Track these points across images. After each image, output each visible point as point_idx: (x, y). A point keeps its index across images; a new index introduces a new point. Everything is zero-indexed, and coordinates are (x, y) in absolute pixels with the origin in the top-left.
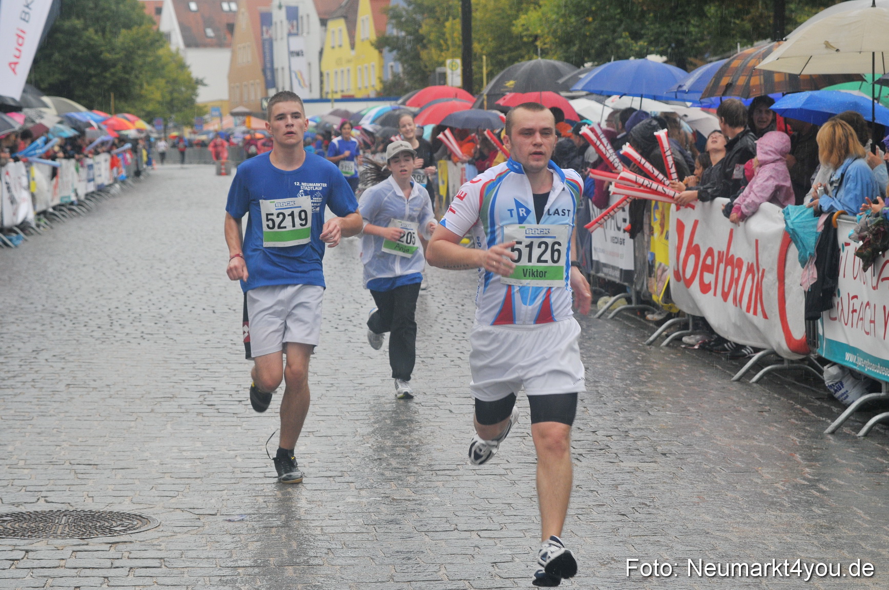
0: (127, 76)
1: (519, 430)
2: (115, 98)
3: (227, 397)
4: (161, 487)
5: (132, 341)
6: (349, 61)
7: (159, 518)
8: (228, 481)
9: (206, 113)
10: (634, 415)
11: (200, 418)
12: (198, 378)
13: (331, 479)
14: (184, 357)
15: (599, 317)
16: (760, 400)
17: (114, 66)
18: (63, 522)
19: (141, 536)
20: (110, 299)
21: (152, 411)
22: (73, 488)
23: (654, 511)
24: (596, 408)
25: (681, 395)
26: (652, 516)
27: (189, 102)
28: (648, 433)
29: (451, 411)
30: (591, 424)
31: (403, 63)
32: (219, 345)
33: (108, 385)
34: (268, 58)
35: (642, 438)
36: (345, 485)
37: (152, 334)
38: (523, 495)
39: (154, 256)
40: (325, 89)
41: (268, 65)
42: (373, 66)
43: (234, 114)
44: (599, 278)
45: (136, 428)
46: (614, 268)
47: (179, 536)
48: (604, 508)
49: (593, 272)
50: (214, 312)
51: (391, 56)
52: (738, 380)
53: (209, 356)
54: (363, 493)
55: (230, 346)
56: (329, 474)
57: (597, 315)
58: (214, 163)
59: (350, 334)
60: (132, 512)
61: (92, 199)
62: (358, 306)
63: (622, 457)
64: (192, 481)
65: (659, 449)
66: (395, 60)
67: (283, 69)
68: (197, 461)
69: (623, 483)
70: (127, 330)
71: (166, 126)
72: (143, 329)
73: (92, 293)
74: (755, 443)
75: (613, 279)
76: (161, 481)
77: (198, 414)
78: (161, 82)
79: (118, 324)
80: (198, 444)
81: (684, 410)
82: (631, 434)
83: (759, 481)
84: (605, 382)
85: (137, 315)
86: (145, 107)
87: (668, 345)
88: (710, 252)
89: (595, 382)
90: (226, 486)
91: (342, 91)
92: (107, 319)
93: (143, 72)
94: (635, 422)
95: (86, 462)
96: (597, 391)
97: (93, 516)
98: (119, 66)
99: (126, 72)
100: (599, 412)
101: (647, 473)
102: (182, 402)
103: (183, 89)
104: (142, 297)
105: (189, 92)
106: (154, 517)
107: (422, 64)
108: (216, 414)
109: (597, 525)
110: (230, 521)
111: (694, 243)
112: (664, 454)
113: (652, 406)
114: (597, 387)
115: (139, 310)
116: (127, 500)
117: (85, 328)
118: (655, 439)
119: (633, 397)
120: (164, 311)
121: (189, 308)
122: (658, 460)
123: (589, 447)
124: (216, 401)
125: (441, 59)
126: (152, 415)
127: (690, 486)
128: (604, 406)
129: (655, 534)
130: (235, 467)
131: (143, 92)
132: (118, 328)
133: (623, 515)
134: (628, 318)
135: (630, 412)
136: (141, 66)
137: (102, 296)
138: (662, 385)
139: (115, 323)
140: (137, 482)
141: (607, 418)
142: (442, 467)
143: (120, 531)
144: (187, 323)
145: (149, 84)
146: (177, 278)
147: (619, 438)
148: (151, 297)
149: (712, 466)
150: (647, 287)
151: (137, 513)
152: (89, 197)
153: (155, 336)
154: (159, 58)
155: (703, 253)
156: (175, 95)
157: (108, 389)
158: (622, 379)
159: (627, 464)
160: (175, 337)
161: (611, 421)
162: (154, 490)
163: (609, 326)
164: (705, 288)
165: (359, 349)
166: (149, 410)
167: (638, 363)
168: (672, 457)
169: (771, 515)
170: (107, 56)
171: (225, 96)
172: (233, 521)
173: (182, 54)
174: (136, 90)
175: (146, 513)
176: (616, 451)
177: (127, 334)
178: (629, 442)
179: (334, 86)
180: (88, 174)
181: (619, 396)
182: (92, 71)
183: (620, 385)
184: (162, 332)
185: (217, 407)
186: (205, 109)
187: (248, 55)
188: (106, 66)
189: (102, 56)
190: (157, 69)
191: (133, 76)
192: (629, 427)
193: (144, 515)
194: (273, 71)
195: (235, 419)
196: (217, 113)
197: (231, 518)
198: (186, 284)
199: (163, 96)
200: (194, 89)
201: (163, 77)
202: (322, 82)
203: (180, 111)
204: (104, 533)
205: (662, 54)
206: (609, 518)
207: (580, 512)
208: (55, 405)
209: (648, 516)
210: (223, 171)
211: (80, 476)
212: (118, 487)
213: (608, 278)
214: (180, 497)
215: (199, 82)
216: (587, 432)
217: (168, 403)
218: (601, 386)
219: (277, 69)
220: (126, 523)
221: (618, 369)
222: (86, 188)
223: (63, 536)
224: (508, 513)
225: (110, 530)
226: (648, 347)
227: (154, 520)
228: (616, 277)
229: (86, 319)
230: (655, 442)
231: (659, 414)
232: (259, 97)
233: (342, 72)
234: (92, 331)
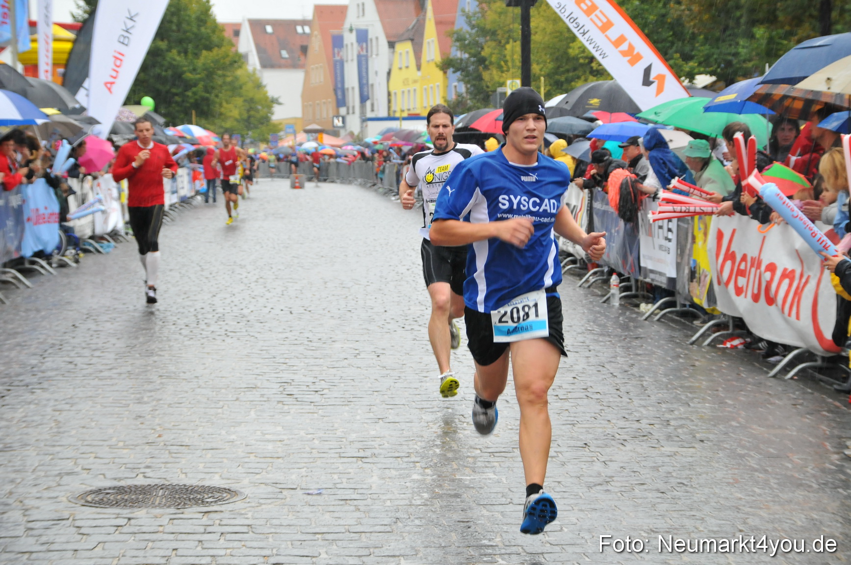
0: (207, 95)
1: (570, 418)
2: (197, 116)
3: (305, 388)
4: (246, 465)
5: (217, 338)
6: (415, 81)
7: (246, 491)
8: (306, 460)
9: (280, 130)
10: (675, 406)
11: (280, 405)
12: (278, 371)
13: (399, 459)
14: (264, 352)
15: (646, 319)
16: (794, 393)
17: (195, 85)
18: (160, 494)
19: (230, 507)
20: (196, 300)
21: (237, 399)
22: (168, 465)
23: (691, 490)
24: (640, 399)
25: (720, 389)
26: (689, 494)
27: (265, 120)
28: (688, 422)
29: (507, 401)
30: (635, 413)
31: (466, 83)
32: (296, 342)
33: (197, 377)
34: (339, 79)
35: (681, 426)
36: (411, 465)
37: (235, 332)
38: (572, 474)
39: (235, 262)
40: (393, 108)
41: (339, 85)
42: (438, 86)
43: (308, 132)
44: (647, 283)
45: (223, 414)
46: (661, 274)
47: (263, 506)
48: (645, 487)
49: (641, 278)
50: (291, 313)
51: (454, 77)
52: (774, 376)
53: (287, 352)
54: (428, 471)
55: (307, 343)
56: (397, 455)
57: (644, 317)
58: (288, 177)
59: (415, 333)
60: (223, 486)
61: (176, 210)
62: (424, 308)
63: (662, 443)
64: (275, 460)
65: (698, 435)
66: (459, 80)
67: (353, 88)
68: (278, 443)
69: (663, 466)
70: (212, 328)
71: (243, 142)
72: (227, 327)
73: (179, 295)
74: (788, 432)
75: (659, 284)
76: (246, 460)
77: (279, 402)
78: (239, 101)
79: (203, 323)
80: (279, 429)
81: (722, 403)
82: (672, 423)
83: (790, 466)
84: (650, 377)
85: (221, 315)
86: (223, 124)
87: (709, 345)
88: (744, 258)
89: (640, 377)
90: (305, 465)
91: (409, 110)
92: (194, 319)
93: (223, 91)
94: (676, 412)
95: (179, 444)
96: (642, 386)
97: (187, 489)
98: (201, 85)
99: (207, 91)
100: (643, 403)
101: (686, 457)
102: (265, 391)
103: (259, 107)
104: (225, 299)
105: (265, 110)
106: (242, 490)
107: (484, 84)
108: (295, 403)
109: (639, 501)
110: (309, 494)
111: (732, 250)
112: (702, 441)
113: (692, 399)
114: (642, 381)
115: (222, 311)
116: (217, 477)
117: (173, 327)
118: (694, 427)
119: (675, 390)
120: (246, 312)
121: (268, 309)
122: (696, 446)
123: (633, 433)
124: (294, 391)
125: (502, 80)
126: (237, 403)
127: (725, 469)
128: (647, 398)
129: (691, 510)
130: (313, 449)
131: (223, 110)
132: (203, 326)
133: (663, 493)
134: (673, 321)
135: (672, 403)
136: (221, 86)
137: (188, 297)
138: (703, 380)
139: (201, 322)
140: (225, 461)
141: (650, 408)
142: (497, 450)
143: (212, 502)
144: (266, 322)
145: (227, 102)
146: (256, 282)
147: (660, 426)
148: (233, 299)
149: (746, 451)
150: (689, 291)
151: (227, 487)
152: (173, 208)
153: (238, 334)
154: (237, 78)
155: (738, 258)
156: (252, 113)
157: (196, 380)
158: (666, 375)
159: (668, 449)
160: (257, 335)
161: (653, 411)
162: (240, 468)
163: (656, 327)
164: (739, 291)
165: (424, 346)
166: (235, 399)
167: (681, 360)
168: (709, 443)
169: (800, 494)
170: (189, 76)
171: (298, 113)
172: (311, 494)
173: (258, 74)
174: (217, 109)
175: (234, 487)
176: (658, 438)
177: (213, 332)
178: (670, 429)
179: (400, 106)
180: (172, 187)
181: (663, 389)
182: (174, 90)
183: (664, 380)
184: (244, 330)
185: (295, 396)
186: (280, 127)
187: (321, 76)
188: (188, 85)
189: (184, 76)
190: (235, 89)
191: (213, 95)
192: (670, 416)
193: (232, 489)
194: (344, 91)
195: (312, 407)
196: (291, 130)
197: (310, 492)
198: (265, 287)
199: (240, 114)
200: (270, 107)
201: (241, 96)
202: (389, 101)
203: (256, 127)
204: (197, 504)
205: (712, 74)
206: (650, 495)
207: (623, 489)
208: (149, 394)
209: (686, 494)
210: (297, 185)
211: (174, 455)
212: (208, 465)
213: (655, 283)
214: (264, 473)
215: (275, 101)
216: (632, 421)
217: (250, 393)
218: (646, 381)
219: (348, 89)
220: (217, 495)
221: (661, 365)
222: (170, 200)
223: (160, 506)
224: (558, 489)
225: (203, 502)
226: (691, 346)
227: (241, 493)
228: (661, 283)
229: (175, 319)
230: (694, 430)
231: (699, 405)
232: (331, 115)
233: (409, 91)
234: (181, 329)
